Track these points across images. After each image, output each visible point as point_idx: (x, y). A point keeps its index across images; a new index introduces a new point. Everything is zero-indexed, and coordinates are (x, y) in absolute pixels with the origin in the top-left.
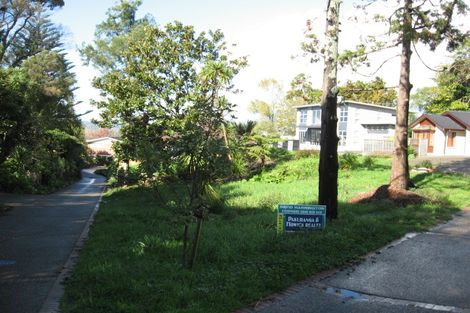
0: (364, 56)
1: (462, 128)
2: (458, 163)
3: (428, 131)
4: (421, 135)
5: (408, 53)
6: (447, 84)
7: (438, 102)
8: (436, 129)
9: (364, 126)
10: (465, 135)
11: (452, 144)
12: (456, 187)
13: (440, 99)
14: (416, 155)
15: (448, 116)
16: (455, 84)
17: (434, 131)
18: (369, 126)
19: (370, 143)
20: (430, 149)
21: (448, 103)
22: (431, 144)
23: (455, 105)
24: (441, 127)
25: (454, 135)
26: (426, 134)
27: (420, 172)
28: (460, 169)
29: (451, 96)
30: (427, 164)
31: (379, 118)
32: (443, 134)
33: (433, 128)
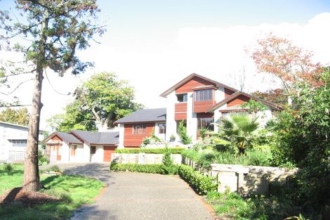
0: (5, 78)
1: (81, 143)
2: (81, 167)
3: (58, 144)
4: (52, 147)
5: (40, 78)
6: (71, 112)
7: (66, 125)
8: (63, 143)
9: (10, 141)
10: (83, 147)
11: (74, 154)
12: (78, 186)
13: (66, 122)
14: (48, 162)
15: (72, 133)
16: (77, 113)
17: (62, 145)
18: (14, 141)
19: (14, 153)
20: (59, 158)
21: (72, 126)
22: (59, 154)
23: (77, 126)
24: (66, 141)
25: (75, 147)
26: (56, 147)
27: (49, 176)
28: (82, 172)
29: (74, 121)
30: (56, 168)
31: (21, 135)
32: (68, 146)
33: (61, 142)
